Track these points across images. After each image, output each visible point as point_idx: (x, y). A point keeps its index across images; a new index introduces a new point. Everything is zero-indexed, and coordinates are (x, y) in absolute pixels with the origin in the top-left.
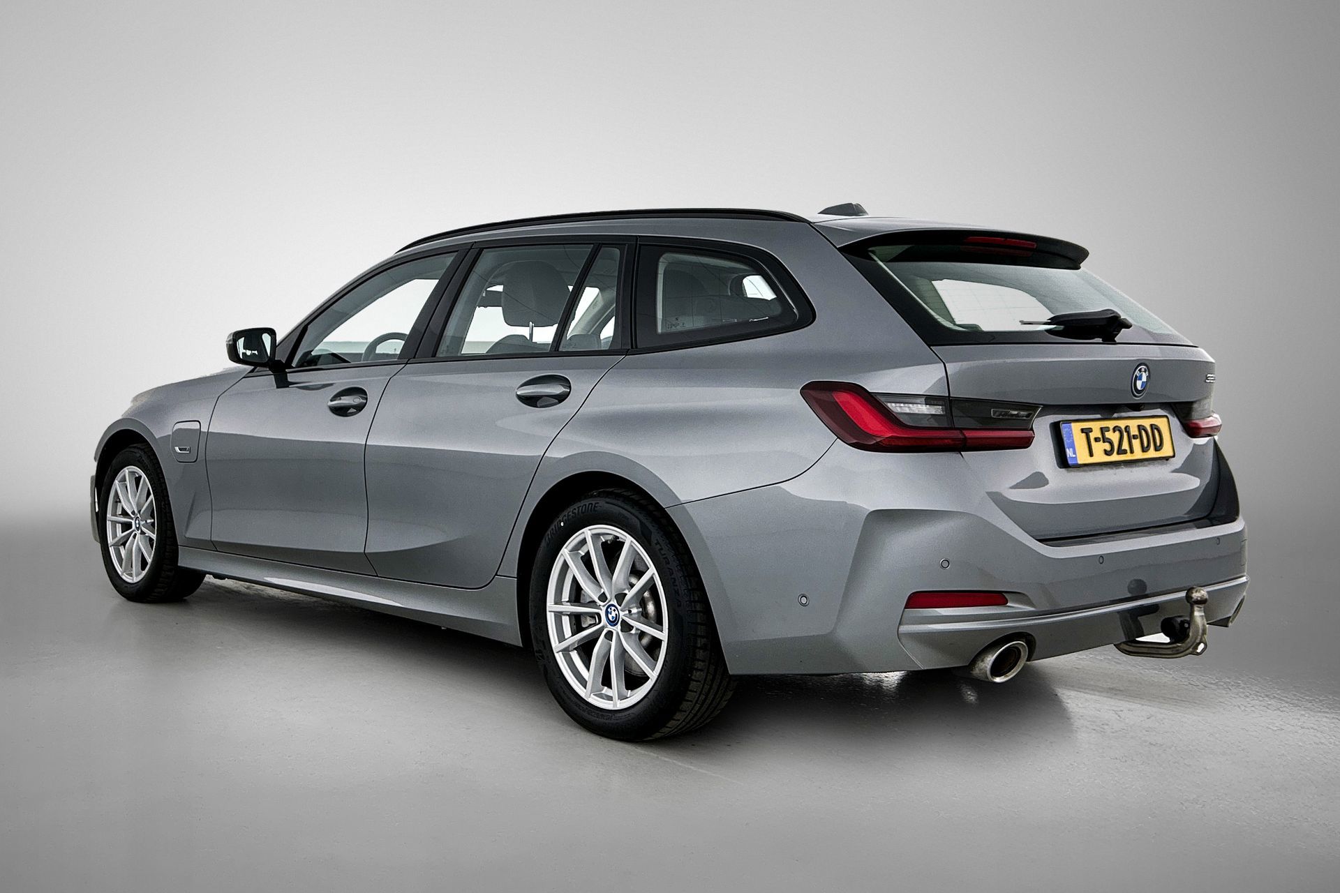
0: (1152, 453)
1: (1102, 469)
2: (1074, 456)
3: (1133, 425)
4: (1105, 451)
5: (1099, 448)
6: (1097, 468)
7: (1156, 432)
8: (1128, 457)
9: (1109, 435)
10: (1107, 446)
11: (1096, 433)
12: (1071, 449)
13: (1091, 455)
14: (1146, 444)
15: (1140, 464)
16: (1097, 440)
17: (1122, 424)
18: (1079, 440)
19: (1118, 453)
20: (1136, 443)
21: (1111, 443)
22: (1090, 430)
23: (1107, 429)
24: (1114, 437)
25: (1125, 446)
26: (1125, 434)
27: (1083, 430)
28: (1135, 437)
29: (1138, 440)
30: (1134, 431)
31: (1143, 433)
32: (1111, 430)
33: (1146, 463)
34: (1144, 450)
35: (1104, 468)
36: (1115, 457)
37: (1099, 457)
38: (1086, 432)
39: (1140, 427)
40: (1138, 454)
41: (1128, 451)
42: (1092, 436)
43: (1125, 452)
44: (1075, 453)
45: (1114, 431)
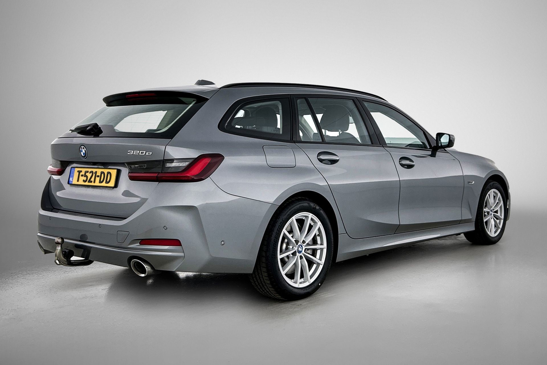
0: (104, 184)
1: (82, 187)
2: (72, 180)
3: (99, 171)
4: (84, 180)
5: (82, 178)
6: (81, 186)
7: (109, 175)
8: (92, 184)
9: (87, 174)
10: (85, 178)
11: (83, 173)
12: (72, 178)
13: (78, 181)
14: (102, 180)
15: (99, 188)
16: (82, 176)
17: (94, 170)
18: (76, 174)
19: (88, 182)
20: (98, 179)
21: (87, 177)
22: (81, 171)
23: (88, 172)
24: (89, 175)
25: (93, 179)
26: (94, 175)
27: (78, 171)
28: (98, 176)
29: (99, 178)
30: (99, 174)
31: (103, 175)
32: (89, 172)
33: (101, 188)
34: (100, 182)
35: (83, 187)
36: (87, 183)
37: (81, 182)
38: (80, 172)
39: (102, 173)
40: (97, 183)
41: (93, 182)
42: (81, 174)
43: (91, 182)
44: (73, 180)
45: (90, 173)
